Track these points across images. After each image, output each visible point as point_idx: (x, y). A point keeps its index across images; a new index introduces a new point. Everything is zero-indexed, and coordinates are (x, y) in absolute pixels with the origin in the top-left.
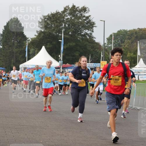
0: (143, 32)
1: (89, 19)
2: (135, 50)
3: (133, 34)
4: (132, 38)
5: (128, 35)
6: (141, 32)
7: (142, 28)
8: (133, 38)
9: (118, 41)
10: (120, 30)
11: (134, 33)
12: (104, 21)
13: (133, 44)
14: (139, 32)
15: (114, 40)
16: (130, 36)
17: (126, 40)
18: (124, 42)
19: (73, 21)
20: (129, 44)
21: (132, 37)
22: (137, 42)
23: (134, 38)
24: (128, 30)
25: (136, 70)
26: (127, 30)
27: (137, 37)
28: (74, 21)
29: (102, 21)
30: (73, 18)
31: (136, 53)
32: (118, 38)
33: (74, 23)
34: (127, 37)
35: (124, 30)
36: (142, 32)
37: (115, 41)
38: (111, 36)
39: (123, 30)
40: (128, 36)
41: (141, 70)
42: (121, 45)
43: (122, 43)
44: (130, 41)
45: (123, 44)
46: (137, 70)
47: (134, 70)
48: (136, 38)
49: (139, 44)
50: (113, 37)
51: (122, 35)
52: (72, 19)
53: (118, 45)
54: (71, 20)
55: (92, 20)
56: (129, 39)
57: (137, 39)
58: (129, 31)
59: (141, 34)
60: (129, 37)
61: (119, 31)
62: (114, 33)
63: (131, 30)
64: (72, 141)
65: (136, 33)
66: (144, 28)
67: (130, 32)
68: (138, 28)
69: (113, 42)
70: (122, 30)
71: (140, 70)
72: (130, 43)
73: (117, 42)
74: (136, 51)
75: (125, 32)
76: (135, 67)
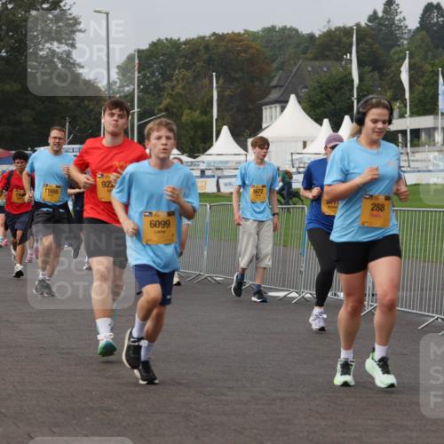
0: (230, 45)
1: (60, 6)
2: (205, 100)
3: (198, 50)
4: (194, 64)
5: (182, 56)
6: (224, 44)
7: (225, 32)
8: (198, 64)
9: (153, 74)
10: (159, 40)
11: (201, 47)
12: (107, 14)
13: (200, 83)
14: (216, 46)
15: (139, 72)
16: (191, 59)
17: (177, 72)
18: (170, 78)
19: (10, 16)
20: (188, 83)
21: (195, 60)
22: (212, 76)
23: (202, 63)
24: (183, 39)
25: (209, 163)
26: (179, 39)
27: (209, 62)
28: (14, 15)
29: (99, 12)
30: (10, 6)
31: (208, 109)
32: (151, 66)
33: (14, 21)
34: (180, 61)
35: (171, 39)
36: (225, 46)
37: (145, 76)
38: (130, 58)
39: (167, 39)
40: (183, 59)
41: (226, 162)
42: (162, 85)
43: (164, 81)
44: (189, 74)
45: (167, 84)
46: (214, 162)
47: (203, 162)
48: (209, 64)
49: (217, 83)
50: (137, 61)
51: (163, 55)
52: (7, 8)
53: (152, 87)
54: (6, 12)
55: (69, 12)
56: (187, 67)
57: (211, 67)
58: (187, 42)
59: (221, 50)
60: (187, 61)
61: (154, 45)
62: (139, 51)
63: (193, 39)
64: (14, 386)
65: (207, 47)
66: (230, 32)
67: (188, 46)
68: (214, 34)
69: (138, 77)
70: (165, 41)
71: (221, 162)
72: (191, 80)
73: (148, 77)
74: (207, 103)
75: (174, 45)
76: (208, 152)
